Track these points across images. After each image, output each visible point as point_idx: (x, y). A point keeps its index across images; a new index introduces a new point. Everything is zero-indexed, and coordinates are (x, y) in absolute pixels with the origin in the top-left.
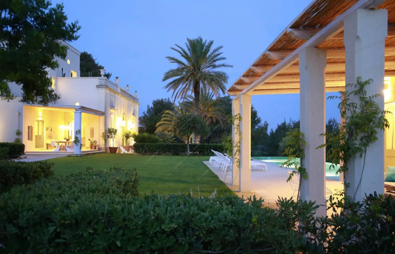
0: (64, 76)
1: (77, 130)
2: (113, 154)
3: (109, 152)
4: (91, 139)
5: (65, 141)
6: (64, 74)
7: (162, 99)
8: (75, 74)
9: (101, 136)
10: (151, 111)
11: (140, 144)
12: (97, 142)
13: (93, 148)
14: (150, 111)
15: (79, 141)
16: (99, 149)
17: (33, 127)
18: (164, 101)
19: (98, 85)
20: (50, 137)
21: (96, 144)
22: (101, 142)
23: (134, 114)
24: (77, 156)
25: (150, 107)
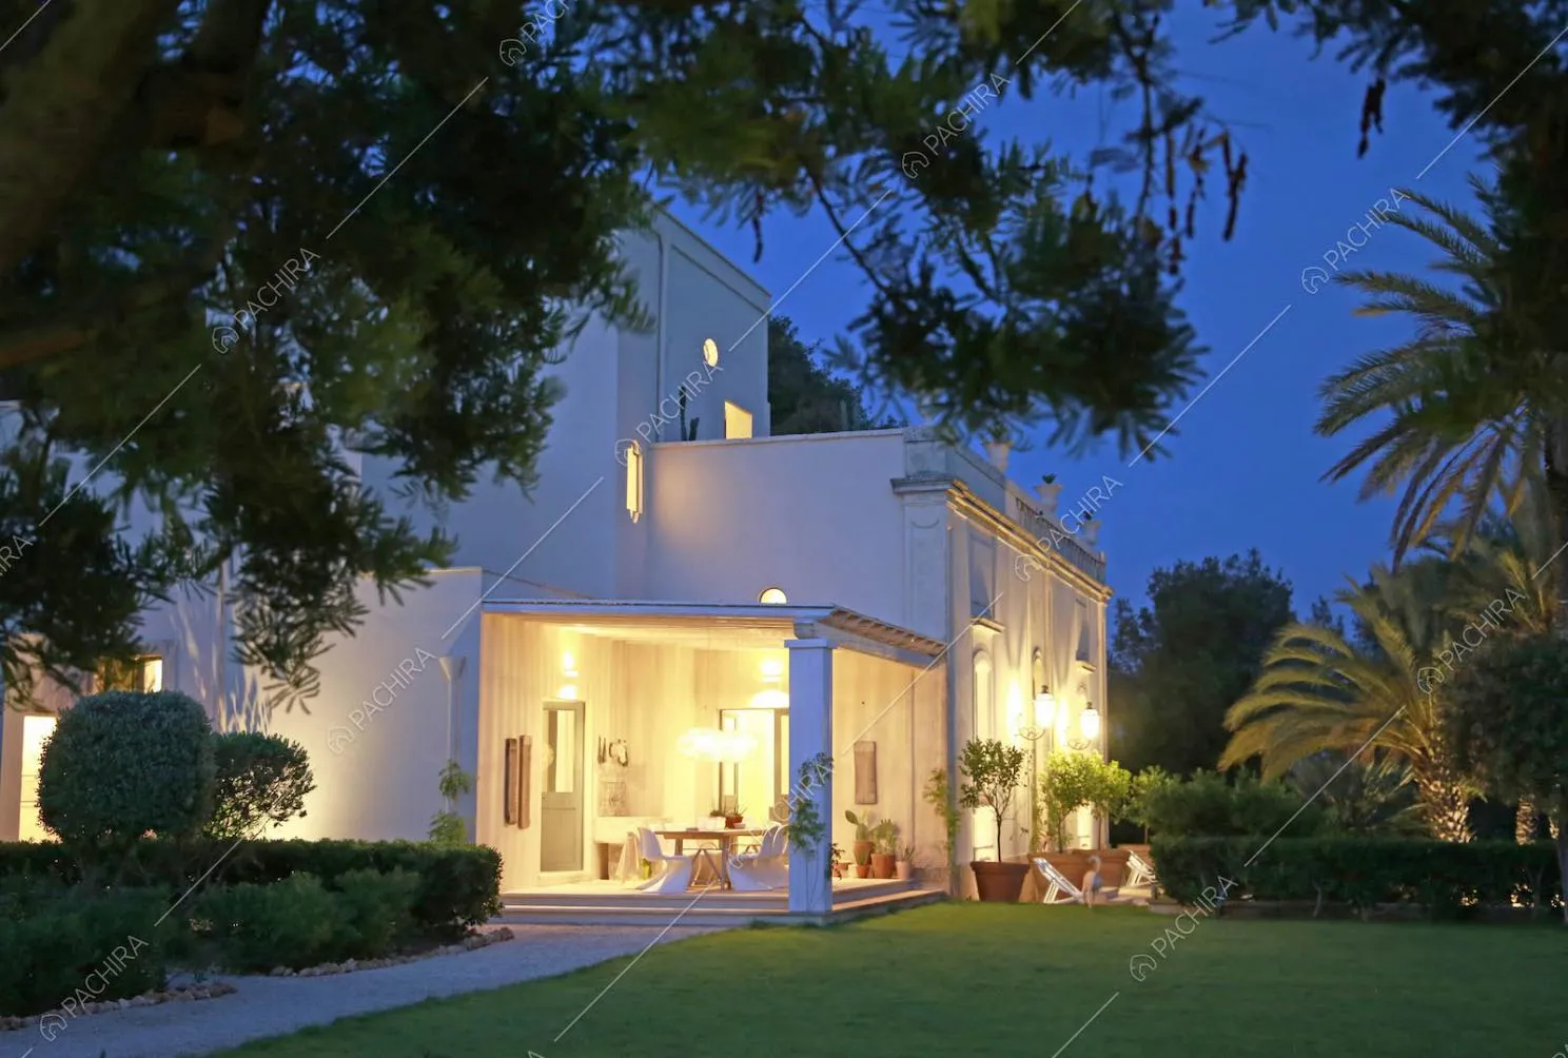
0: (693, 437)
1: (809, 755)
2: (1000, 911)
3: (976, 896)
4: (860, 812)
5: (719, 825)
6: (694, 424)
7: (1207, 561)
8: (738, 423)
9: (925, 796)
10: (1143, 633)
11: (1203, 840)
12: (896, 830)
13: (876, 867)
14: (1134, 632)
15: (820, 827)
16: (916, 876)
17: (529, 747)
18: (1221, 570)
19: (900, 475)
20: (619, 804)
21: (893, 846)
22: (926, 833)
23: (1082, 656)
24: (809, 926)
25: (1137, 612)
